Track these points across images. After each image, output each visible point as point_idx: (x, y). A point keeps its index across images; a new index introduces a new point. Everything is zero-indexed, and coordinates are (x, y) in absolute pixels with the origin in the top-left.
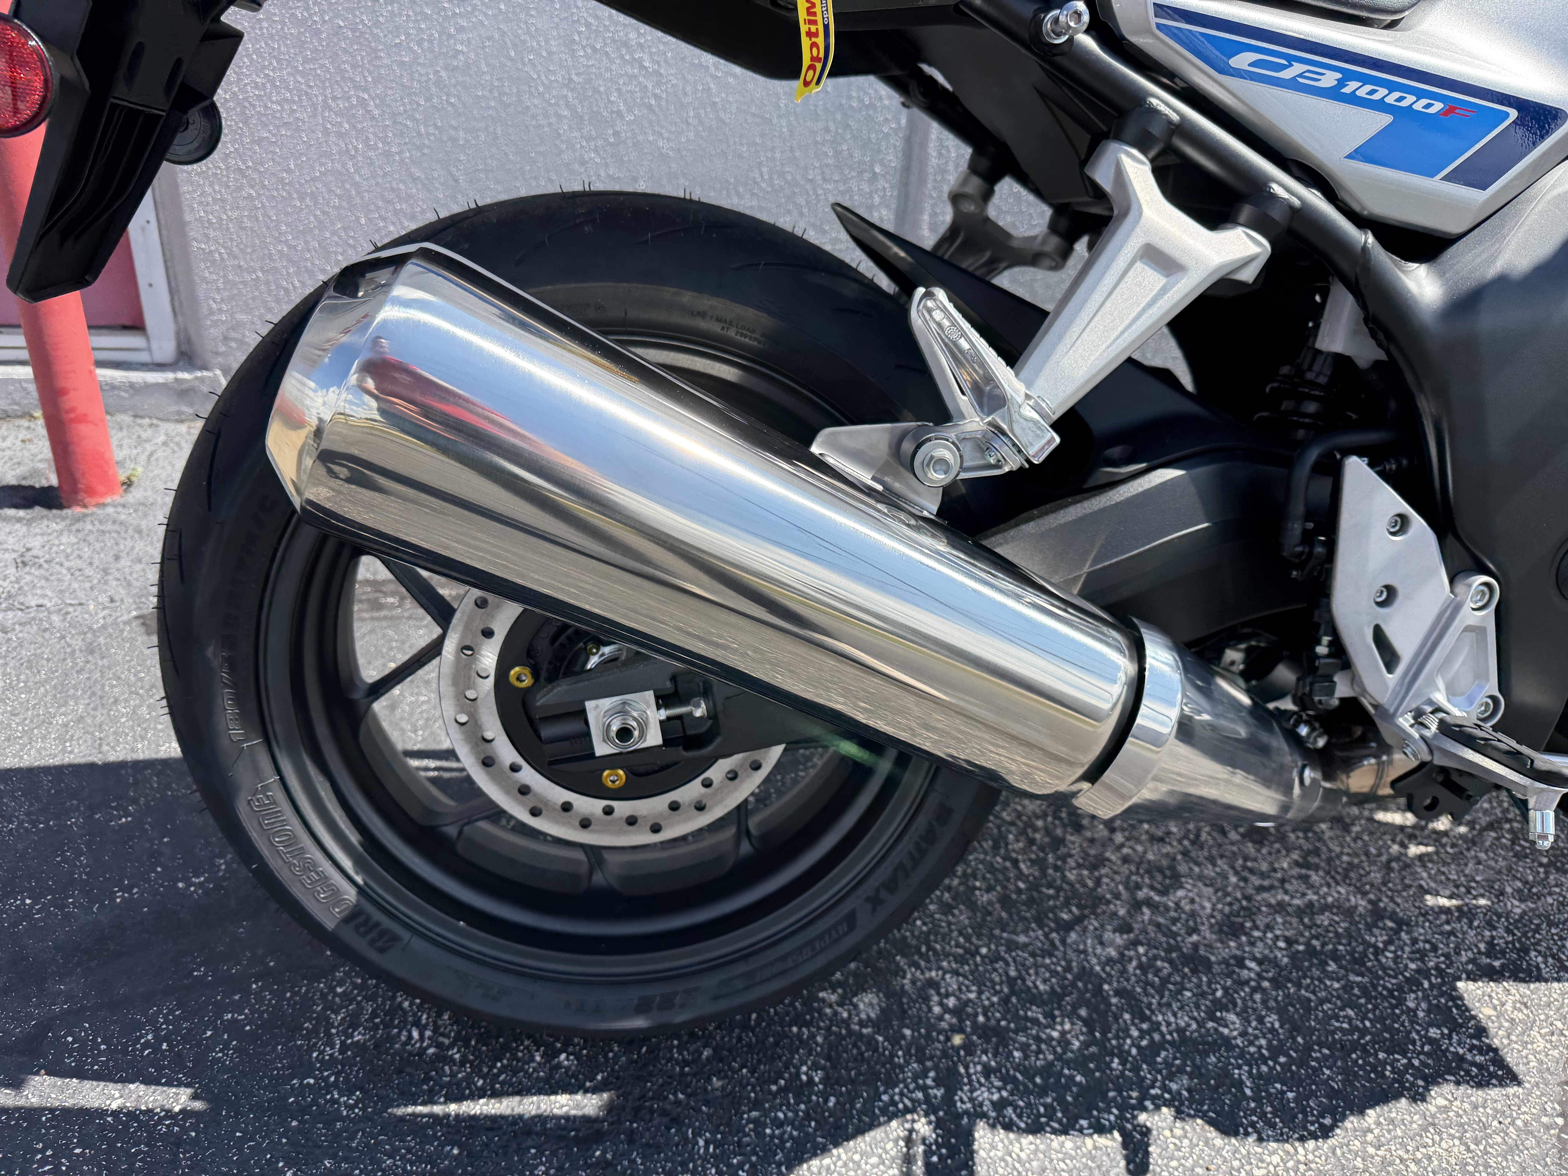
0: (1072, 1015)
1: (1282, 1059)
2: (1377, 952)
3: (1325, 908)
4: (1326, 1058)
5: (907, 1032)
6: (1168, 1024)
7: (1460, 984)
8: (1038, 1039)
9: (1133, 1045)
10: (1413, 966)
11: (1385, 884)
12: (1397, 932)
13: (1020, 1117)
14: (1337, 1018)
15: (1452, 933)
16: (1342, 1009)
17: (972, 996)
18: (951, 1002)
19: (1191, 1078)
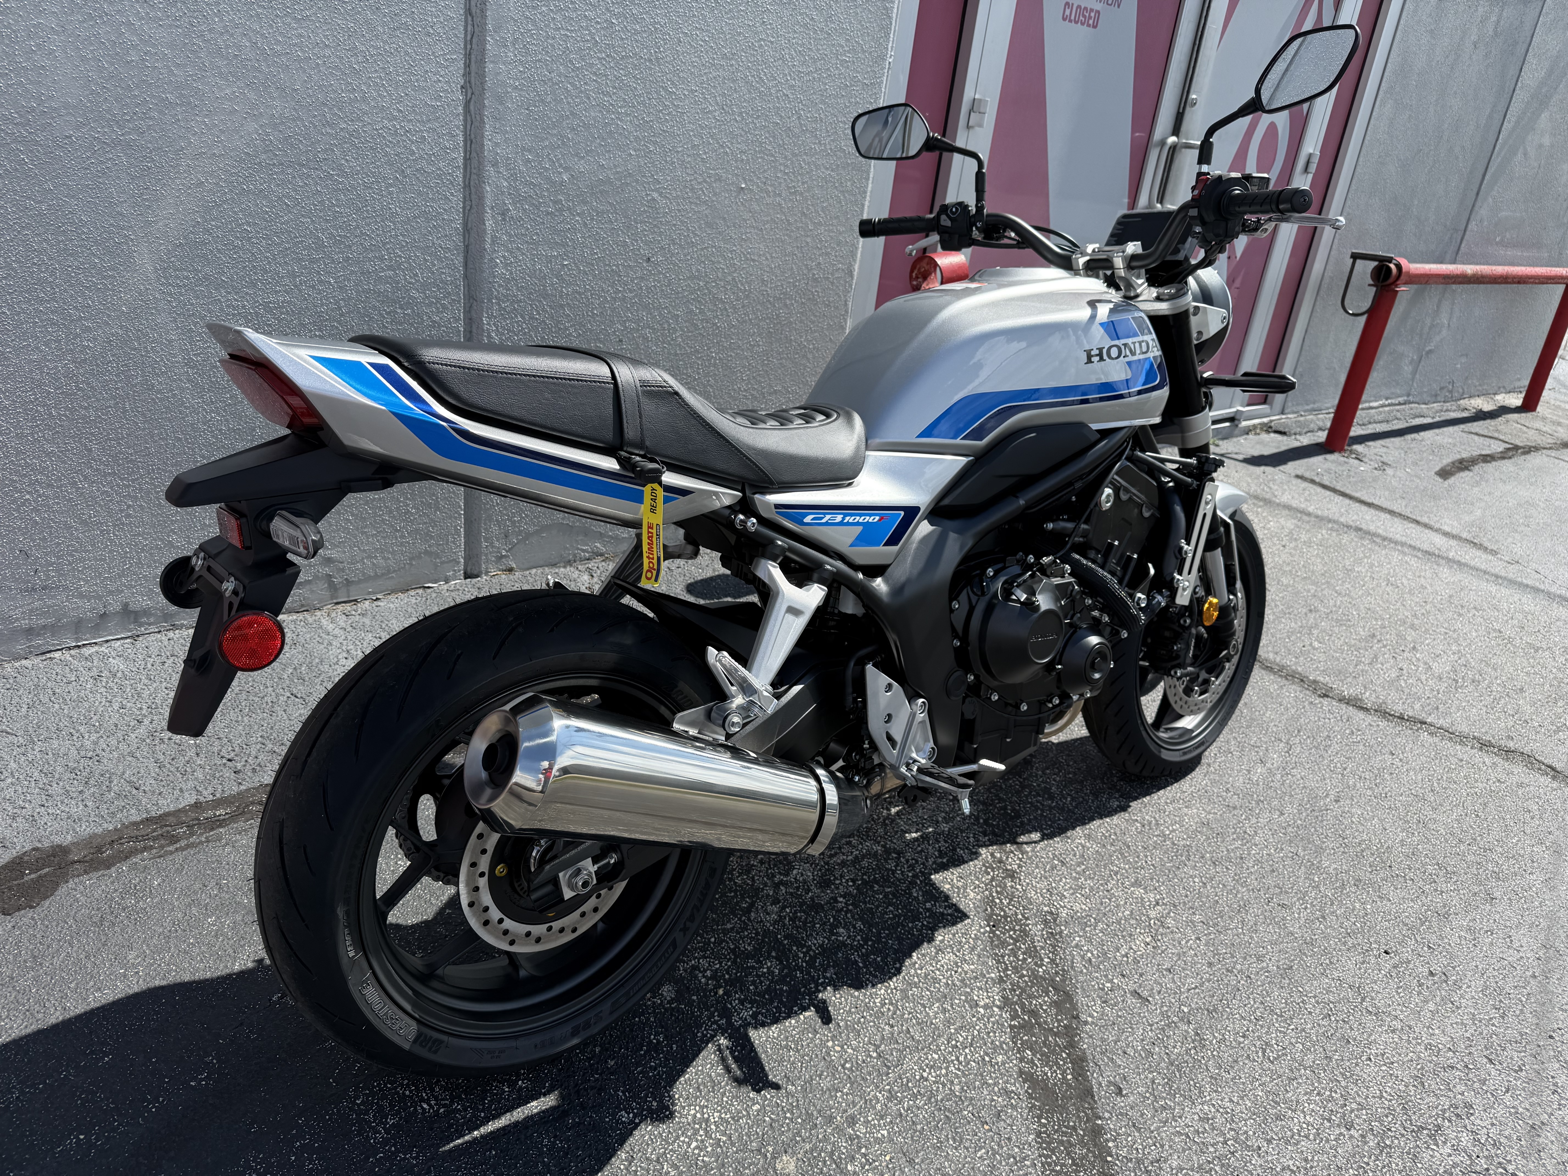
0: (769, 957)
1: (870, 943)
2: (894, 872)
3: (864, 857)
4: (888, 935)
5: (695, 998)
6: (815, 945)
7: (933, 877)
8: (758, 976)
9: (802, 962)
10: (910, 874)
11: (886, 834)
12: (899, 858)
13: (766, 1017)
14: (886, 913)
15: (922, 851)
16: (887, 908)
17: (718, 966)
18: (708, 973)
19: (834, 968)
